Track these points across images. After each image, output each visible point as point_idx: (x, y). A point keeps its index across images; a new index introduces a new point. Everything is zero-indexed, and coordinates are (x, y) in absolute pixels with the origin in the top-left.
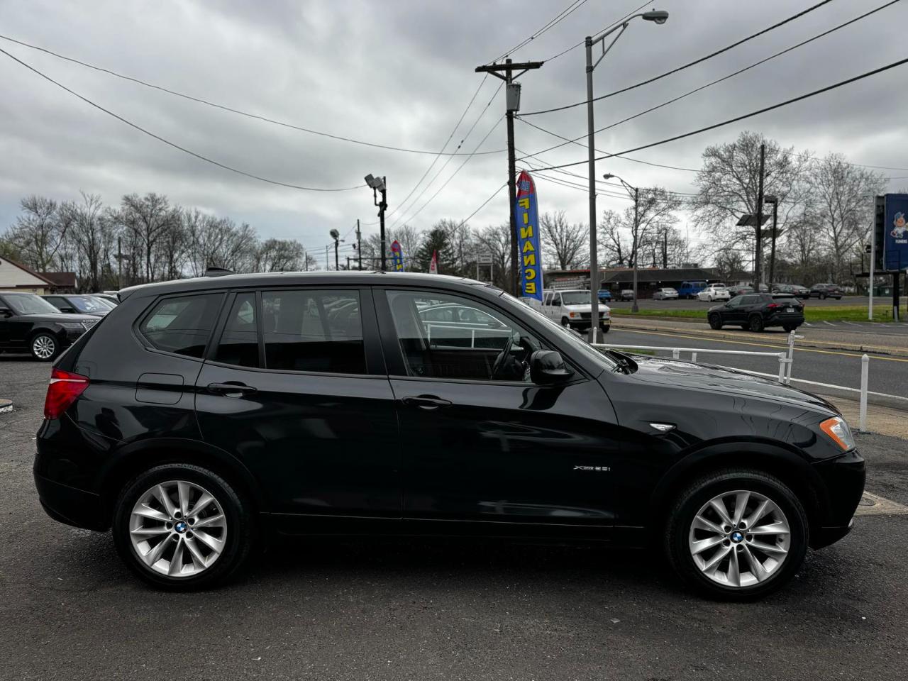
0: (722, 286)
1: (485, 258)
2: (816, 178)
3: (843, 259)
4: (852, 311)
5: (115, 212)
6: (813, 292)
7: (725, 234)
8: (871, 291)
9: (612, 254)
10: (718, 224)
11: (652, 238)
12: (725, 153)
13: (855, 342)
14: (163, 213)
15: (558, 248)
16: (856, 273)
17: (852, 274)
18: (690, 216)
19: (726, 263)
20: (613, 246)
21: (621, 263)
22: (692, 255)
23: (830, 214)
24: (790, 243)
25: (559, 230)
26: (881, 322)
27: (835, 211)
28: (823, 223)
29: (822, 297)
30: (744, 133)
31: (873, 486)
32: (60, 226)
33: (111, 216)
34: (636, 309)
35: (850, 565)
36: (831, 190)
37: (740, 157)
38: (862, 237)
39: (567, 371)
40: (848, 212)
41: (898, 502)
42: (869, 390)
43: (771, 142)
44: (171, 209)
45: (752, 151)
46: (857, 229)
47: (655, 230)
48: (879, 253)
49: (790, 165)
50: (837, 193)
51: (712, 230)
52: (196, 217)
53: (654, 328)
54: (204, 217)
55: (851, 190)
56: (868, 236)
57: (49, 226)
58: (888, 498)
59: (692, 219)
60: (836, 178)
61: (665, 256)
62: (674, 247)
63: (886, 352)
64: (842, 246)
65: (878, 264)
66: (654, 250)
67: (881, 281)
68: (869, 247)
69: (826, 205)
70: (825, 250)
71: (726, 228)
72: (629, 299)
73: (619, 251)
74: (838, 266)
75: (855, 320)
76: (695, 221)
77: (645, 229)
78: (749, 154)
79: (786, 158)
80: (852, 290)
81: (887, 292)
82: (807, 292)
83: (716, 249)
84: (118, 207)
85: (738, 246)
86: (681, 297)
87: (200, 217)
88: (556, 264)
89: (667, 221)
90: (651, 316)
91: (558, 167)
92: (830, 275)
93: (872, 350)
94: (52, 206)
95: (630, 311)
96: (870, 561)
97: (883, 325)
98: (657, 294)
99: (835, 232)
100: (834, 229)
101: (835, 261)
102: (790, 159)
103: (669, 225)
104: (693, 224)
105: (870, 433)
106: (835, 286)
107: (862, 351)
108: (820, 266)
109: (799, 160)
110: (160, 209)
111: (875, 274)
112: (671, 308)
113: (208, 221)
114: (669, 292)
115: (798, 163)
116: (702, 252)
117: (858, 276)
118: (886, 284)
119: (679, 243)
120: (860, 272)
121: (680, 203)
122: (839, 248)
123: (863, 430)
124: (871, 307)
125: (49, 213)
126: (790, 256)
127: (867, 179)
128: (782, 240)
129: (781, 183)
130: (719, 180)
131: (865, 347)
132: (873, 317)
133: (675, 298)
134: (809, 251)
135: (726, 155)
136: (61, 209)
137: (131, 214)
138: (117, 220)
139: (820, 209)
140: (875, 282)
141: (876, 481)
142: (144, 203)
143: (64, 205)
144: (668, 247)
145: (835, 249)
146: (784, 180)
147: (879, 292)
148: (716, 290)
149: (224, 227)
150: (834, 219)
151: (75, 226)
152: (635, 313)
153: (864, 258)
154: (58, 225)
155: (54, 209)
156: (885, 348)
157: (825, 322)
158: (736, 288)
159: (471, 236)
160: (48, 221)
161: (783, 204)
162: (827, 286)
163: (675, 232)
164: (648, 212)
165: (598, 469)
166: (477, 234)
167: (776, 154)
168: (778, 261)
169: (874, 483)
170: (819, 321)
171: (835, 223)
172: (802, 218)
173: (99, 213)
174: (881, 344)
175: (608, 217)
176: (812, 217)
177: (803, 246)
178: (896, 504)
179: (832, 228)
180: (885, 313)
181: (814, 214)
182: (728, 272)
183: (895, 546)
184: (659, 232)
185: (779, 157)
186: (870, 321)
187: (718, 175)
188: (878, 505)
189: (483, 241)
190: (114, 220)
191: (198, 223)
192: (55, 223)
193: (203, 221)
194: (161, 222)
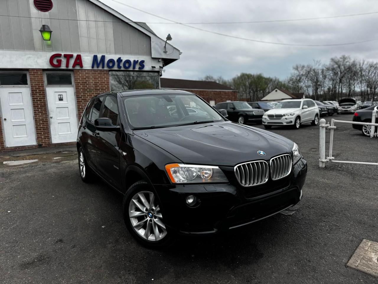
5: (327, 66)
14: (348, 63)
32: (306, 74)
44: (352, 61)
52: (363, 63)
54: (368, 63)
57: (302, 75)
84: (328, 63)
87: (365, 63)
94: (303, 67)
110: (347, 62)
113: (370, 64)
125: (302, 70)
136: (306, 67)
137: (333, 65)
138: (328, 69)
142: (339, 60)
160: (301, 73)
173: (320, 67)
190: (327, 69)
191: (364, 66)
192: (304, 74)
193: (366, 65)
194: (346, 68)
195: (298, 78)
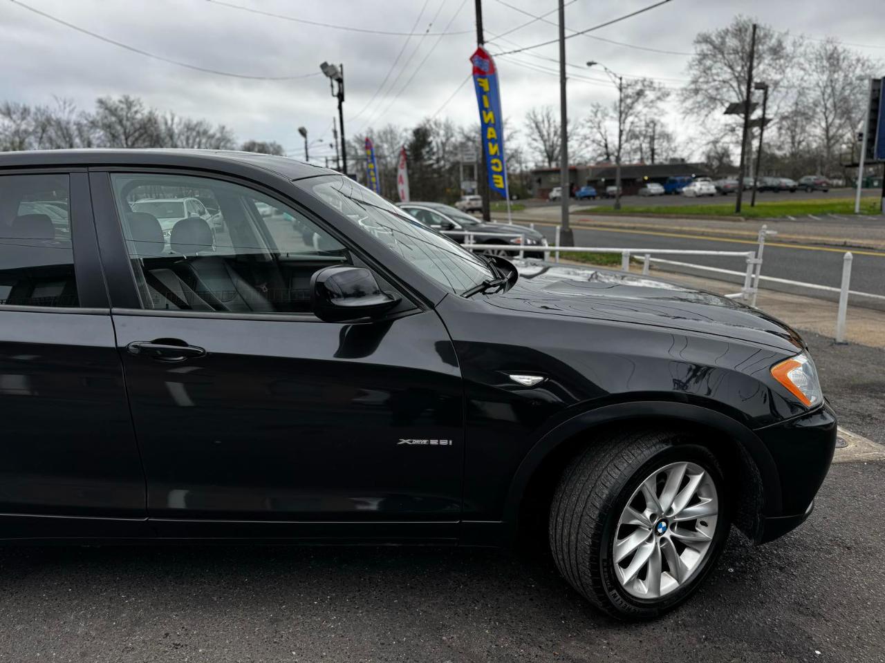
0: (709, 181)
1: (468, 157)
2: (810, 65)
3: (834, 151)
4: (839, 204)
5: (90, 116)
6: (801, 185)
7: (713, 127)
8: (859, 183)
9: (599, 149)
10: (707, 116)
11: (640, 132)
12: (717, 38)
13: (839, 236)
14: (139, 116)
15: (545, 145)
16: (845, 163)
17: (841, 165)
18: (678, 107)
19: (714, 157)
20: (600, 141)
21: (608, 158)
22: (679, 149)
23: (822, 103)
24: (780, 135)
25: (546, 125)
26: (868, 215)
27: (828, 100)
28: (815, 112)
29: (809, 190)
30: (738, 16)
31: (846, 416)
32: (37, 132)
33: (86, 119)
34: (618, 206)
35: (806, 548)
36: (825, 77)
37: (732, 42)
38: (854, 126)
39: (389, 297)
40: (841, 101)
41: (877, 441)
42: (850, 289)
43: (765, 25)
44: (146, 112)
45: (745, 35)
46: (849, 118)
47: (643, 123)
48: (871, 141)
49: (785, 51)
50: (831, 81)
51: (700, 122)
52: (172, 120)
53: (632, 225)
54: (181, 119)
55: (846, 76)
56: (860, 126)
57: (26, 131)
58: (864, 435)
59: (681, 111)
60: (832, 65)
61: (653, 150)
62: (661, 140)
63: (871, 246)
64: (833, 137)
65: (869, 153)
66: (641, 145)
67: (870, 172)
68: (861, 135)
69: (819, 93)
70: (815, 141)
71: (714, 120)
72: (613, 196)
73: (606, 146)
74: (828, 159)
75: (842, 213)
76: (684, 113)
77: (632, 123)
78: (742, 41)
79: (780, 43)
80: (840, 182)
81: (876, 184)
82: (794, 186)
83: (704, 142)
84: (93, 111)
85: (727, 139)
86: (666, 193)
87: (176, 120)
88: (543, 161)
89: (655, 114)
90: (632, 213)
91: (527, 49)
92: (819, 168)
93: (857, 245)
94: (25, 112)
95: (612, 208)
96: (834, 541)
97: (870, 218)
98: (642, 190)
99: (827, 122)
100: (826, 118)
101: (825, 154)
102: (784, 45)
103: (656, 118)
104: (682, 116)
105: (847, 344)
106: (823, 179)
107: (846, 246)
108: (810, 158)
109: (794, 44)
110: (136, 112)
111: (866, 164)
112: (654, 205)
113: (185, 124)
114: (655, 188)
115: (792, 49)
116: (690, 145)
117: (847, 166)
118: (875, 176)
119: (667, 137)
120: (850, 163)
121: (668, 95)
122: (830, 139)
123: (839, 340)
124: (858, 199)
125: (23, 119)
126: (780, 148)
127: (863, 65)
128: (772, 132)
129: (774, 71)
130: (710, 68)
131: (850, 241)
132: (860, 209)
133: (661, 195)
134: (800, 143)
135: (717, 41)
136: (36, 114)
137: (106, 117)
138: (94, 124)
139: (813, 98)
140: (865, 173)
141: (851, 410)
142: (118, 107)
143: (38, 109)
144: (656, 141)
145: (826, 141)
146: (778, 67)
147: (867, 184)
148: (702, 185)
149: (201, 130)
150: (826, 108)
151: (51, 132)
152: (618, 211)
153: (854, 149)
154: (35, 132)
155: (29, 114)
156: (870, 243)
157: (810, 216)
158: (722, 183)
159: (456, 134)
160: (23, 127)
161: (775, 93)
162: (815, 179)
163: (662, 126)
164: (636, 104)
165: (433, 442)
166: (462, 131)
167: (770, 39)
168: (767, 154)
169: (848, 413)
170: (805, 215)
171: (828, 112)
172: (794, 108)
173: (74, 118)
174: (867, 238)
175: (595, 110)
176: (804, 107)
177: (793, 137)
178: (873, 445)
179: (824, 118)
180: (872, 205)
181: (806, 104)
182: (716, 167)
183: (870, 514)
184: (647, 125)
185: (773, 42)
186: (856, 214)
187: (708, 63)
188: (851, 446)
189: (468, 139)
190: (91, 125)
191: (174, 126)
192: (31, 129)
193: (180, 124)
194: (138, 126)
195: (17, 139)
